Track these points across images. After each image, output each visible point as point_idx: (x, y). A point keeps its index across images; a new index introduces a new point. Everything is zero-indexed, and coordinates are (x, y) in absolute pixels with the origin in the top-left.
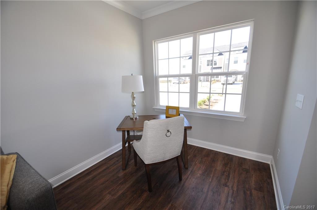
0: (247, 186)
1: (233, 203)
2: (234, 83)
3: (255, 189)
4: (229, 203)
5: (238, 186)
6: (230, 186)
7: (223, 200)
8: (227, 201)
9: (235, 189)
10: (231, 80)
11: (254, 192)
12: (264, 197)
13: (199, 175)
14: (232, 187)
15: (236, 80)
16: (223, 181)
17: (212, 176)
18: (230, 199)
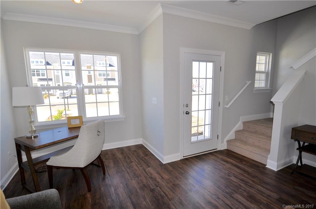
0: (141, 157)
1: (141, 166)
2: (70, 96)
3: (145, 156)
4: (140, 167)
5: (137, 159)
6: (134, 161)
7: (136, 168)
8: (138, 168)
9: (137, 161)
10: (68, 94)
11: (146, 158)
12: (150, 157)
13: (112, 166)
14: (135, 161)
15: (72, 94)
16: (129, 161)
17: (120, 162)
18: (139, 166)
